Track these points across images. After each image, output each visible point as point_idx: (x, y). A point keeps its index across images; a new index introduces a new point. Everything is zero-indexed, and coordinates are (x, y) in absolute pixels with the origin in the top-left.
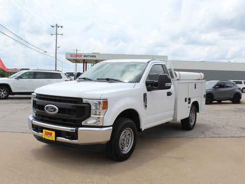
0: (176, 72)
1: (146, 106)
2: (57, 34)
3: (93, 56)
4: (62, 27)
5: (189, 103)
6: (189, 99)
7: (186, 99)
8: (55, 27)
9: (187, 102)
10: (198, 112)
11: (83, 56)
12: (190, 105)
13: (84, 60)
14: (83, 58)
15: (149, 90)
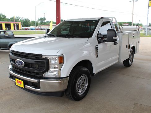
0: (120, 27)
5: (129, 48)
7: (127, 46)
9: (128, 48)
10: (135, 53)
12: (130, 50)
15: (99, 42)
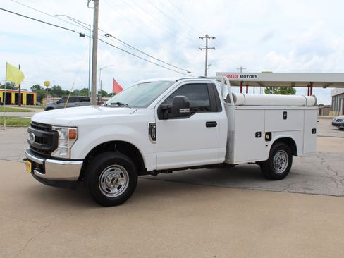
1: (154, 139)
2: (207, 48)
3: (253, 76)
4: (213, 38)
5: (268, 139)
6: (269, 134)
7: (258, 135)
8: (205, 39)
9: (262, 138)
10: (296, 155)
11: (239, 77)
12: (270, 143)
13: (242, 82)
14: (240, 79)
